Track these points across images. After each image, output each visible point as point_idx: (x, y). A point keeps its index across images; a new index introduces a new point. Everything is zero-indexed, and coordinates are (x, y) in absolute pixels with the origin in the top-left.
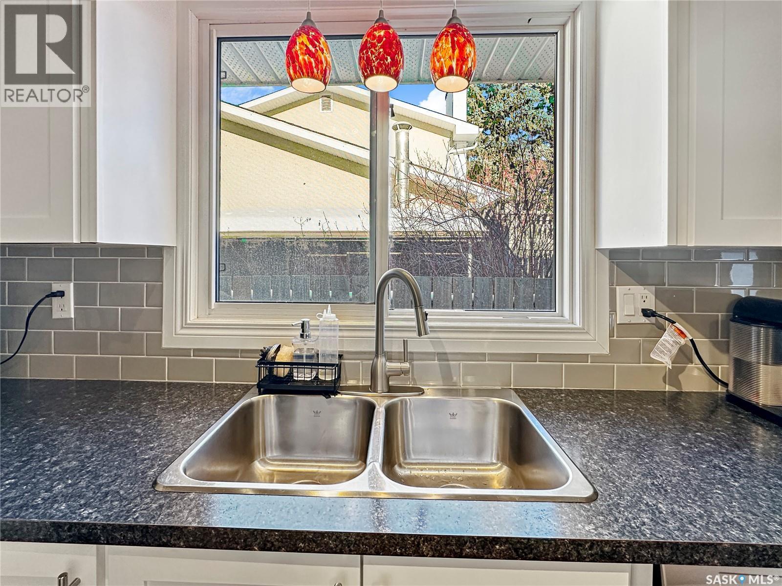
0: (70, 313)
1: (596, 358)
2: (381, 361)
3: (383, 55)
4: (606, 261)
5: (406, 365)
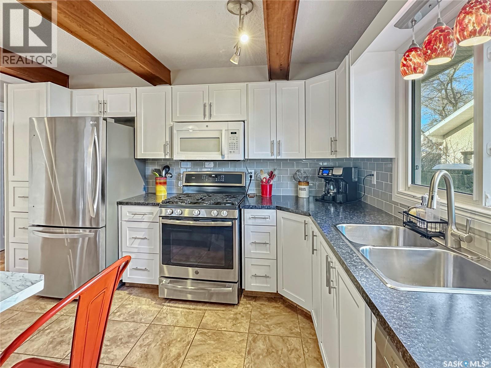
0: (374, 183)
3: (426, 51)
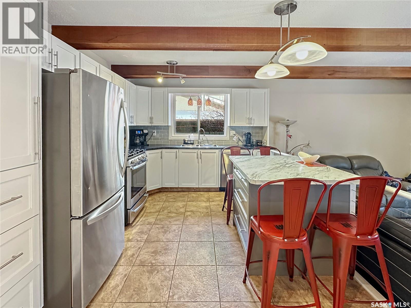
0: (156, 135)
1: (228, 140)
2: (199, 140)
4: (229, 128)
5: (203, 141)
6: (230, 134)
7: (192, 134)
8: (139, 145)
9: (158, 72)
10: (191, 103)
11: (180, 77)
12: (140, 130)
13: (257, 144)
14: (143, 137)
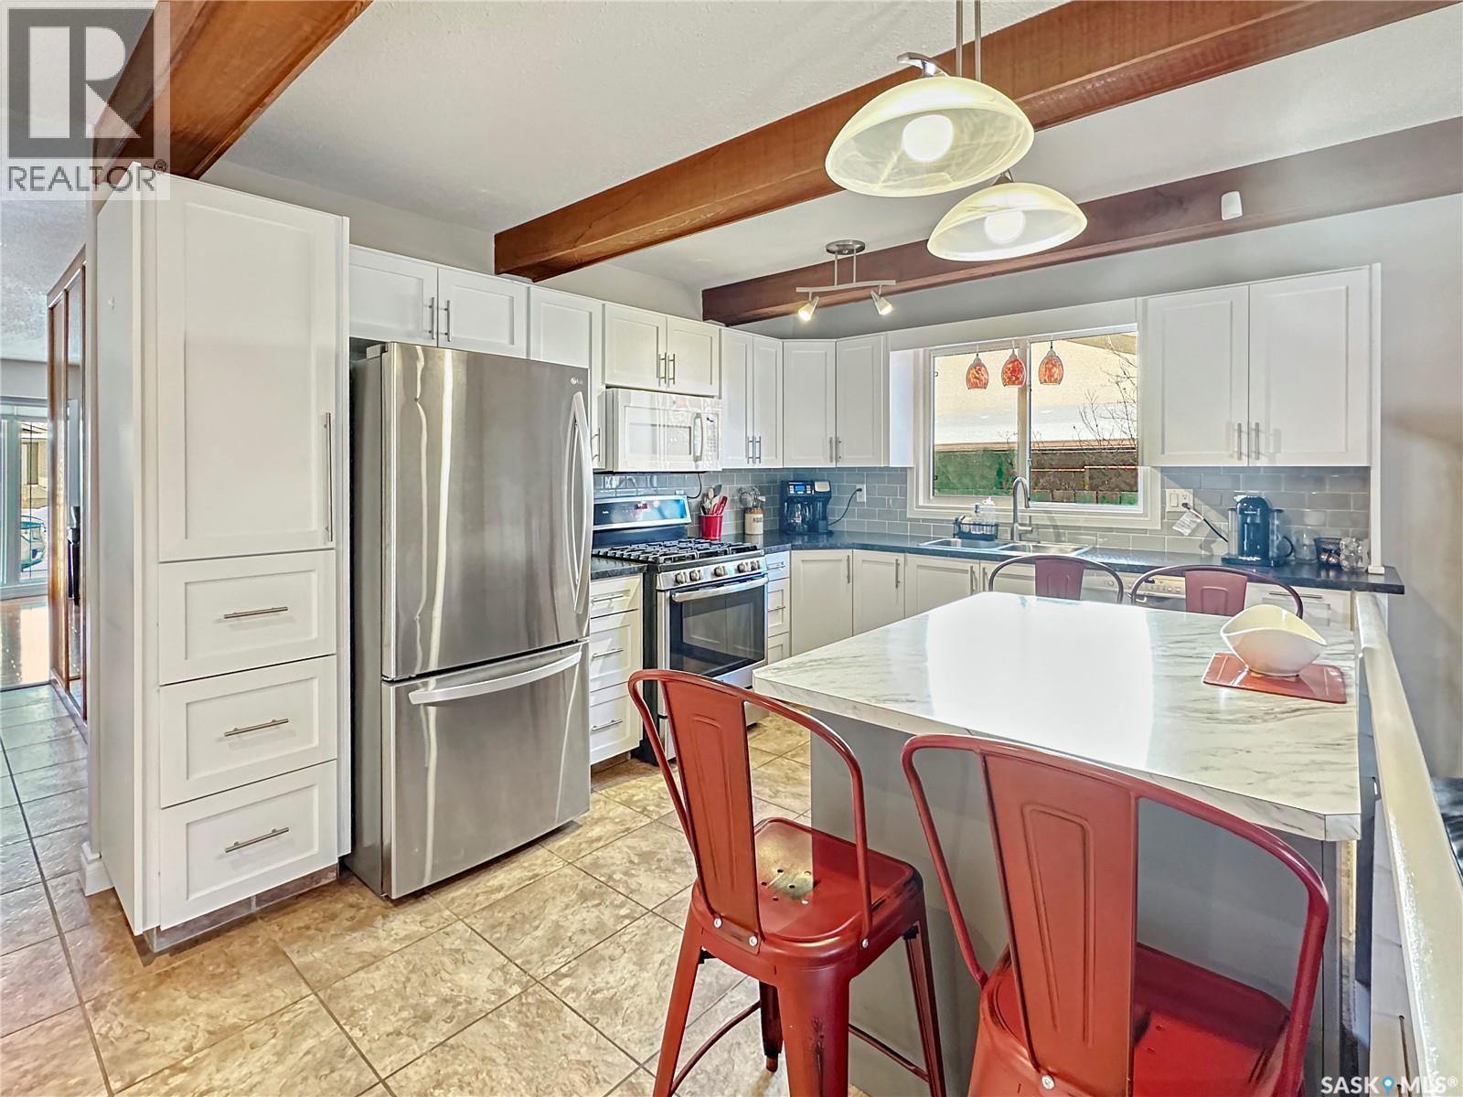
0: (865, 500)
1: (1152, 531)
2: (1016, 525)
4: (1161, 474)
5: (1032, 528)
6: (1163, 502)
7: (989, 501)
8: (801, 530)
9: (799, 290)
10: (976, 377)
11: (873, 293)
12: (805, 483)
13: (1319, 558)
14: (819, 505)
